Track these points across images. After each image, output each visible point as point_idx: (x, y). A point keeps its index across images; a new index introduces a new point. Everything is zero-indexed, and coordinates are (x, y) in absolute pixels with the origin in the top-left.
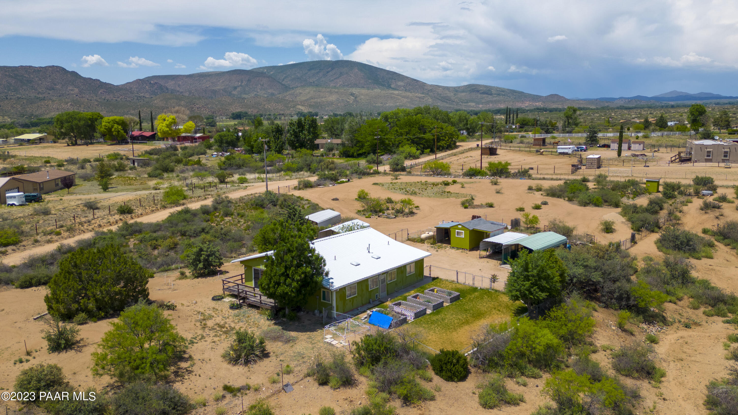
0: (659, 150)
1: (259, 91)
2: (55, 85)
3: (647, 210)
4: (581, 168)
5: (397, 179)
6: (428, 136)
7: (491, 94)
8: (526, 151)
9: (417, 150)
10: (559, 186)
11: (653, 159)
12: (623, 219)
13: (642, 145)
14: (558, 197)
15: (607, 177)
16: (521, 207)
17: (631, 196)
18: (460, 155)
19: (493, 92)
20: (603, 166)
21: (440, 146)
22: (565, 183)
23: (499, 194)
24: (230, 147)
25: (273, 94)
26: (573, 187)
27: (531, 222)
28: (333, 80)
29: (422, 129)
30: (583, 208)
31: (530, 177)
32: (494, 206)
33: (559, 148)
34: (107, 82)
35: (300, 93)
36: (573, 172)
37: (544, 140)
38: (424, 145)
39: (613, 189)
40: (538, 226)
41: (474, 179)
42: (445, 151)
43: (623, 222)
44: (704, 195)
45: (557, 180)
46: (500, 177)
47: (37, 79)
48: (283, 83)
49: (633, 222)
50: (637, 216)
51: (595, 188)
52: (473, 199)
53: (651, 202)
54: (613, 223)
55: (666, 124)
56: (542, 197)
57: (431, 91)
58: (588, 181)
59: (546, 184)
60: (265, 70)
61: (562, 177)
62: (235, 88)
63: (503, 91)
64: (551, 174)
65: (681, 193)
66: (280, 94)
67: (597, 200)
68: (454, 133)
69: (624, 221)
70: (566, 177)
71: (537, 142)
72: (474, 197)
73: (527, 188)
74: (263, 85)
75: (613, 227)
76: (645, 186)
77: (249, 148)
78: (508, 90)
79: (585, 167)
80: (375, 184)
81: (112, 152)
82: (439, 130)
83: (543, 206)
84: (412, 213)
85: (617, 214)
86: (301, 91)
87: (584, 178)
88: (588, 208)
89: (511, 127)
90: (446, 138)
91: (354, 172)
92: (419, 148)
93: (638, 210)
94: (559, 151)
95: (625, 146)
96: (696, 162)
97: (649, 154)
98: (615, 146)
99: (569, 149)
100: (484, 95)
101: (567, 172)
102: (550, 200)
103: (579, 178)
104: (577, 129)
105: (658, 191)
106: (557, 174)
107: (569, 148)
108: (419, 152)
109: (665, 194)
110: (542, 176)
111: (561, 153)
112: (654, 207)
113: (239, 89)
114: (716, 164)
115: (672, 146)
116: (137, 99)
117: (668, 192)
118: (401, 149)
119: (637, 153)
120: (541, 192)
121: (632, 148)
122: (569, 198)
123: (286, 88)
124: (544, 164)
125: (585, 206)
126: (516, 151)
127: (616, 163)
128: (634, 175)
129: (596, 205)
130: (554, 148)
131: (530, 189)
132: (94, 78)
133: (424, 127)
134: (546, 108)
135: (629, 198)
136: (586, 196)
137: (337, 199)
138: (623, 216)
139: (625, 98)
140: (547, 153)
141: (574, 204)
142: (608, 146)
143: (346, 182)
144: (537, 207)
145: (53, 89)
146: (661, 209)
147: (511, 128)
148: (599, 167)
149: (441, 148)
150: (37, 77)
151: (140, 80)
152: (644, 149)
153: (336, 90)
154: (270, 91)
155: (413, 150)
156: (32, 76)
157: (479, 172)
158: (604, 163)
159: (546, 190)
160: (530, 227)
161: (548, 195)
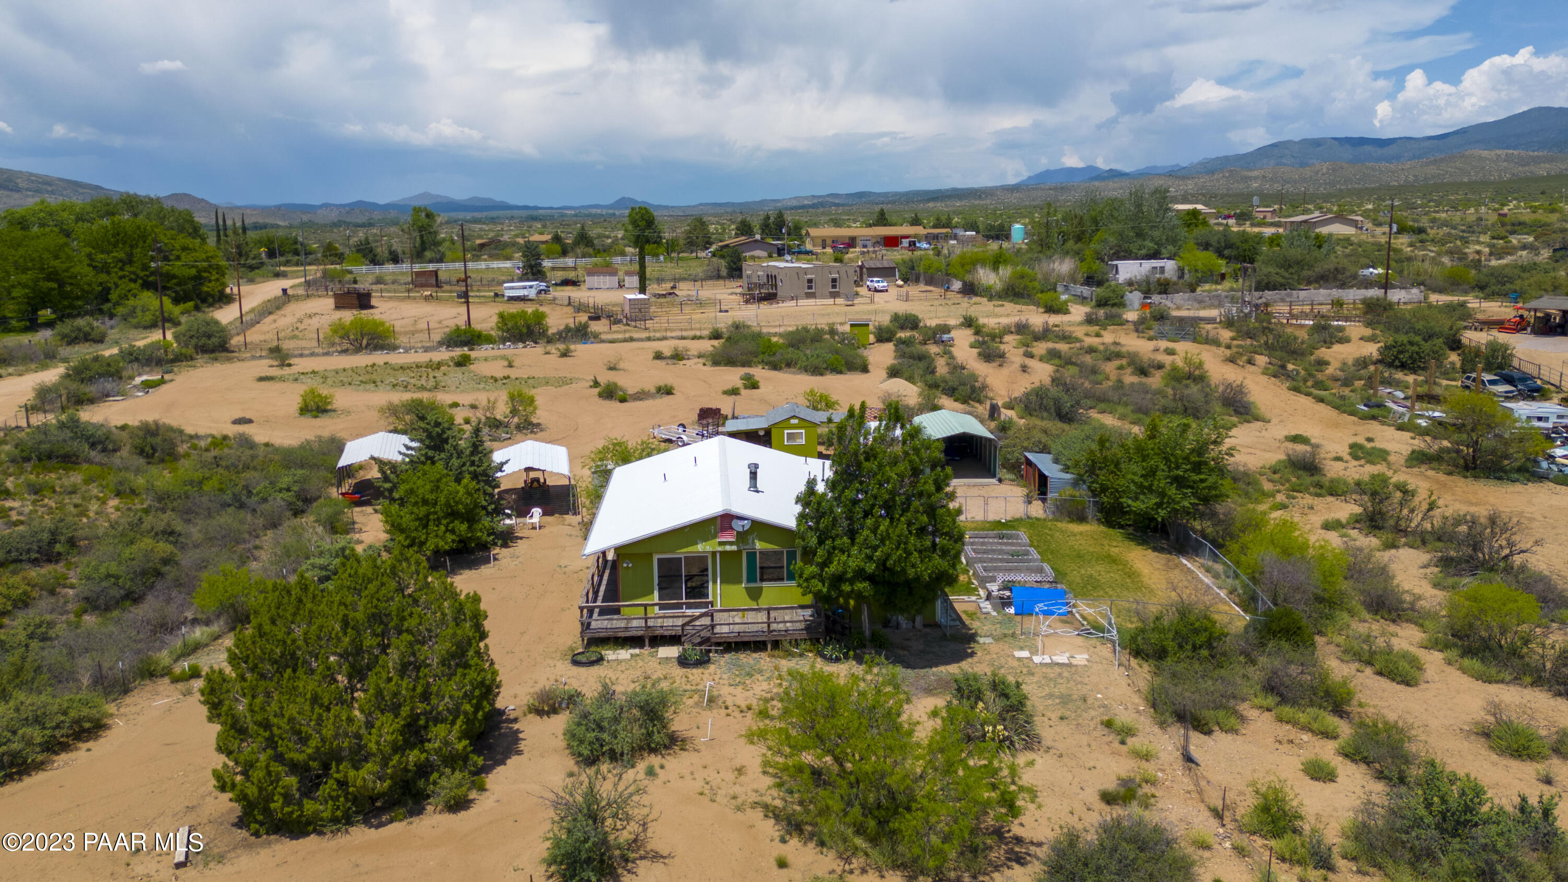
12: (916, 388)
32: (673, 390)
37: (436, 274)
63: (48, 183)
69: (919, 390)
71: (422, 280)
80: (263, 379)
94: (510, 293)
96: (794, 298)
99: (528, 288)
105: (870, 343)
107: (531, 287)
110: (625, 336)
111: (513, 299)
114: (831, 301)
119: (660, 292)
121: (627, 284)
129: (838, 371)
131: (658, 356)
136: (810, 357)
142: (573, 283)
143: (161, 382)
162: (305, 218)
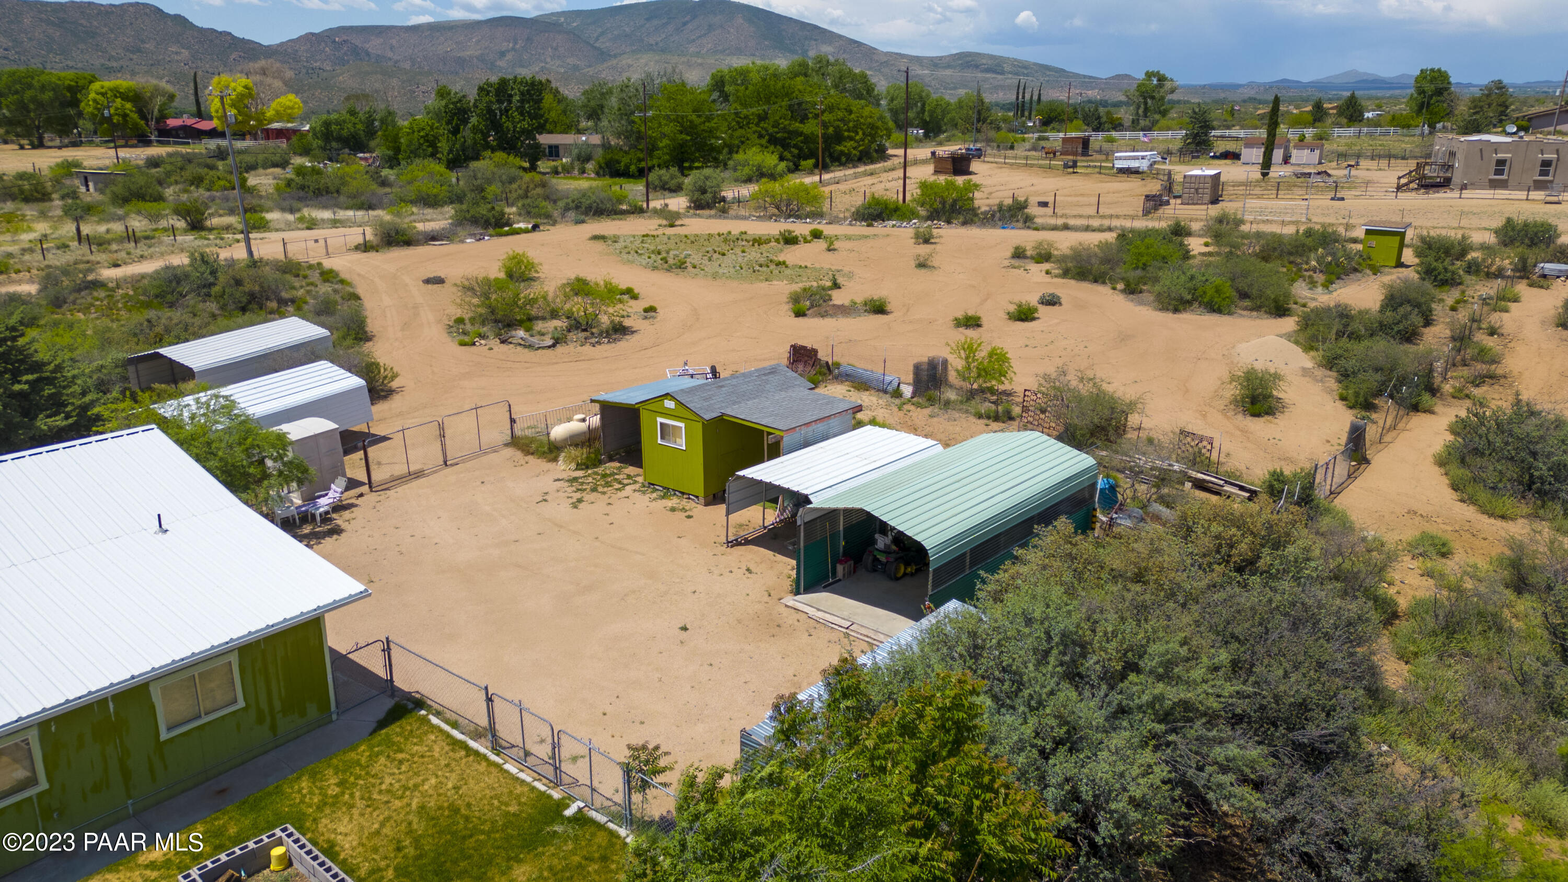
0: (1357, 164)
1: (548, 60)
2: (143, 42)
3: (1381, 328)
4: (1168, 203)
5: (672, 226)
6: (811, 127)
7: (1002, 73)
8: (1040, 167)
9: (782, 159)
10: (1104, 246)
11: (1351, 184)
12: (1306, 360)
13: (1317, 152)
14: (1096, 281)
15: (1242, 222)
16: (971, 313)
17: (1320, 278)
18: (885, 174)
19: (1007, 68)
20: (1224, 197)
21: (842, 153)
22: (1122, 236)
23: (923, 271)
24: (347, 150)
25: (576, 68)
26: (1143, 249)
27: (983, 372)
28: (694, 41)
29: (799, 112)
30: (1169, 317)
31: (1028, 222)
32: (888, 308)
33: (1120, 158)
34: (247, 37)
35: (629, 66)
36: (1146, 213)
37: (1085, 143)
38: (800, 149)
39: (1265, 257)
40: (1006, 386)
41: (879, 228)
42: (854, 167)
43: (1305, 372)
44: (1544, 276)
45: (1101, 230)
46: (949, 222)
47: (105, 30)
48: (597, 45)
49: (1345, 376)
50: (1358, 348)
51: (1210, 254)
52: (836, 286)
53: (1393, 300)
54: (1277, 377)
55: (1361, 114)
56: (1048, 279)
57: (886, 63)
58: (1189, 234)
59: (1064, 242)
60: (562, 19)
61: (1115, 223)
62: (502, 54)
63: (1026, 68)
64: (1089, 217)
65: (1473, 268)
66: (590, 66)
67: (1218, 291)
68: (879, 124)
69: (1309, 364)
70: (1128, 224)
71: (1069, 147)
72: (840, 280)
73: (1009, 254)
74: (556, 49)
75: (1275, 393)
76: (1360, 247)
77: (390, 153)
78: (1035, 64)
79: (1179, 201)
80: (595, 238)
81: (59, 160)
82: (840, 114)
83: (1043, 310)
84: (619, 330)
85: (1284, 341)
86: (630, 61)
87: (1178, 224)
88: (1185, 316)
89: (1024, 123)
90: (857, 133)
91: (572, 205)
92: (788, 155)
93: (1355, 326)
94: (1119, 164)
95: (1278, 155)
96: (1464, 187)
97: (1338, 172)
98: (1255, 155)
99: (1141, 160)
100: (988, 75)
101: (1131, 213)
102: (1069, 290)
103: (1163, 225)
104: (1163, 122)
105: (1400, 265)
106: (1103, 217)
107: (1143, 158)
108: (783, 165)
109: (1428, 272)
110: (1060, 222)
111: (1122, 171)
112: (1405, 316)
113: (509, 56)
114: (1522, 195)
115: (1390, 156)
116: (307, 73)
117: (1440, 266)
118: (740, 157)
119: (1307, 171)
120: (1046, 266)
121: (1293, 160)
122: (1128, 285)
123: (603, 55)
124: (1076, 195)
125: (1176, 310)
126: (1019, 166)
127: (1257, 191)
128: (1314, 219)
129: (1214, 308)
130: (1107, 160)
131: (1019, 254)
132: (220, 29)
133: (804, 106)
134: (1106, 101)
135: (1312, 284)
136: (1183, 278)
137: (439, 281)
138: (1309, 347)
139: (1259, 85)
140: (1089, 170)
141: (1141, 303)
142: (1235, 156)
143: (526, 231)
144: (1024, 315)
145: (139, 51)
146: (1428, 323)
147: (1024, 125)
148: (1215, 201)
149: (844, 159)
150: (105, 25)
151: (313, 34)
152: (1320, 163)
153: (699, 61)
154: (571, 61)
155: (770, 160)
156: (95, 23)
157: (896, 209)
158: (1228, 191)
159: (1062, 259)
160: (982, 391)
161: (1066, 274)
162: (1222, 95)
